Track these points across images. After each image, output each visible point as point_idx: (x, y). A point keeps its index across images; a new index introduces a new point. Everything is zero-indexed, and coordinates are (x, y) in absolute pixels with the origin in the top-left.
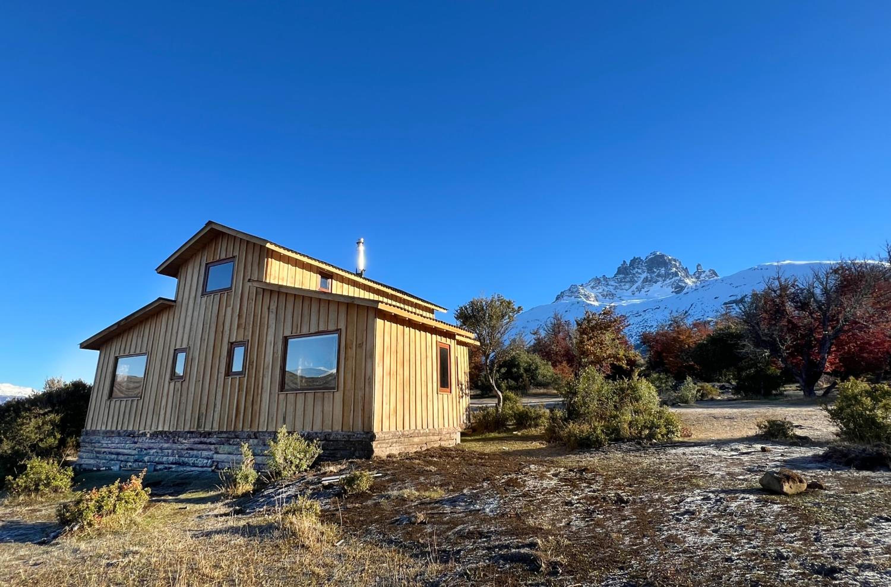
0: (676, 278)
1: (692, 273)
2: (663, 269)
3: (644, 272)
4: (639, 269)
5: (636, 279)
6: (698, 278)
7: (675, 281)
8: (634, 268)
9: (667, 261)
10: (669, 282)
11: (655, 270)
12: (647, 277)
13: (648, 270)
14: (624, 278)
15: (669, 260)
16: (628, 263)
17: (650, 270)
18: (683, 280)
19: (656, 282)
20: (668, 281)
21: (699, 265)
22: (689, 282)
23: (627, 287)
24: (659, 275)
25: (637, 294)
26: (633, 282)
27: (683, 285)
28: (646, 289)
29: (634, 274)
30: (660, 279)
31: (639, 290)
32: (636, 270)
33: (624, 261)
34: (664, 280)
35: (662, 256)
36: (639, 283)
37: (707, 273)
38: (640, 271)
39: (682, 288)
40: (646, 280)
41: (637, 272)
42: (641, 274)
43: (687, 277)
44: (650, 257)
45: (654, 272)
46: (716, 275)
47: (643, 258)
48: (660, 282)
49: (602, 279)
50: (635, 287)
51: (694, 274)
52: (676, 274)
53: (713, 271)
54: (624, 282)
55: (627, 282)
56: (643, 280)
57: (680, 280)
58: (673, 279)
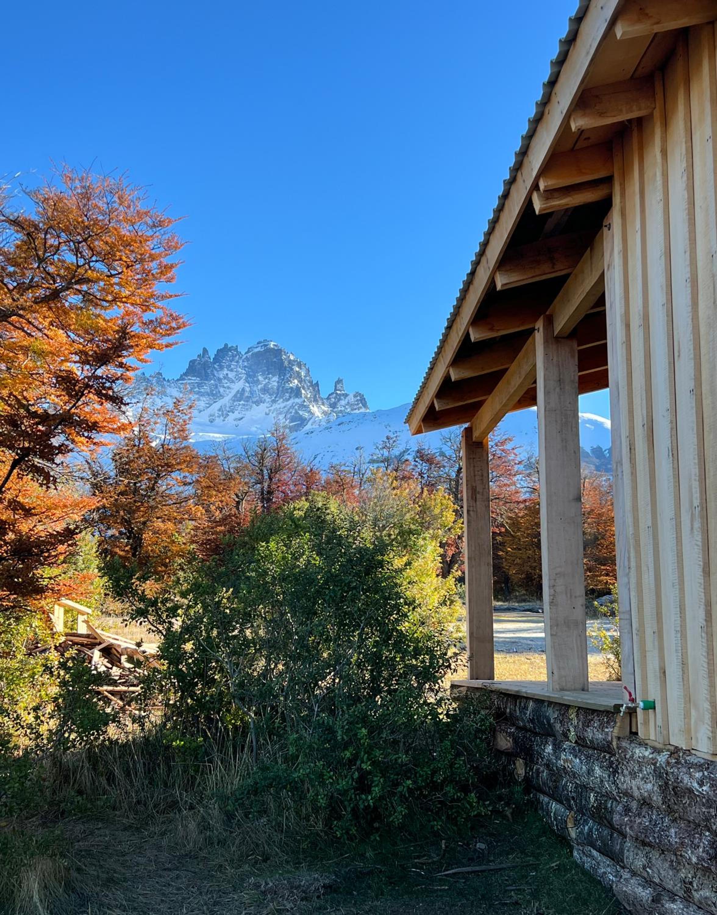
0: (297, 400)
1: (324, 394)
2: (276, 378)
3: (240, 379)
4: (232, 370)
5: (222, 390)
6: (333, 406)
7: (292, 407)
8: (221, 368)
9: (286, 363)
10: (282, 405)
11: (260, 378)
12: (243, 390)
13: (248, 375)
14: (199, 385)
15: (290, 361)
16: (212, 354)
17: (251, 378)
18: (307, 407)
19: (258, 403)
20: (280, 404)
21: (339, 381)
22: (317, 410)
23: (202, 404)
24: (265, 390)
25: (218, 421)
26: (215, 395)
27: (306, 415)
28: (236, 415)
29: (219, 380)
30: (267, 397)
31: (224, 413)
32: (225, 371)
33: (205, 351)
34: (274, 401)
35: (278, 352)
36: (226, 400)
37: (351, 398)
38: (231, 375)
39: (303, 422)
40: (240, 396)
41: (226, 377)
42: (233, 382)
43: (316, 401)
44: (256, 350)
45: (258, 382)
46: (365, 405)
47: (243, 350)
48: (266, 405)
49: (154, 381)
50: (216, 406)
51: (328, 398)
52: (296, 392)
53: (362, 396)
54: (198, 393)
55: (203, 395)
56: (235, 396)
57: (303, 406)
58: (290, 403)
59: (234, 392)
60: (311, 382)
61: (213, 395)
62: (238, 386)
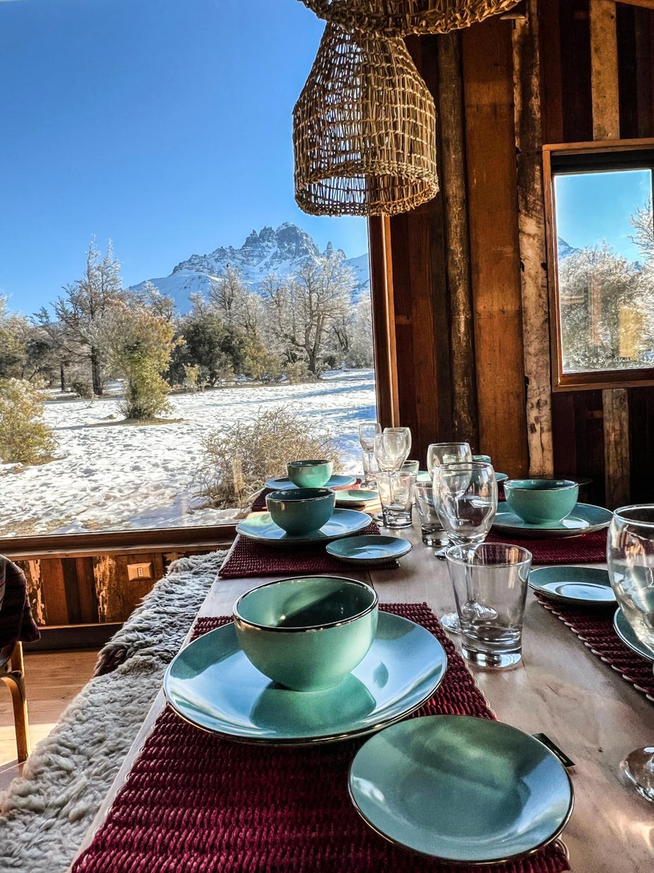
0: (307, 256)
1: (322, 252)
2: (294, 244)
3: (274, 246)
4: (270, 241)
5: (265, 253)
6: (327, 257)
7: (304, 260)
8: (264, 241)
9: (299, 235)
10: (299, 259)
11: (286, 245)
12: (277, 252)
13: (279, 244)
14: (253, 252)
15: (301, 234)
16: (258, 233)
17: (281, 246)
18: (313, 259)
19: (285, 259)
20: (298, 259)
21: (329, 244)
22: (318, 261)
23: (255, 262)
24: (289, 251)
26: (261, 257)
27: (312, 264)
28: (274, 267)
29: (263, 247)
30: (289, 255)
31: (267, 266)
32: (266, 242)
33: (254, 231)
34: (294, 258)
35: (294, 229)
36: (267, 259)
37: (336, 253)
38: (270, 244)
40: (275, 256)
41: (267, 246)
42: (270, 248)
43: (317, 255)
44: (282, 229)
45: (285, 247)
47: (275, 229)
48: (290, 260)
49: (228, 251)
50: (263, 263)
51: (324, 254)
52: (306, 252)
53: (342, 251)
54: (252, 256)
55: (255, 256)
56: (273, 256)
57: (310, 259)
58: (303, 257)
59: (272, 254)
60: (313, 245)
61: (260, 256)
62: (273, 251)
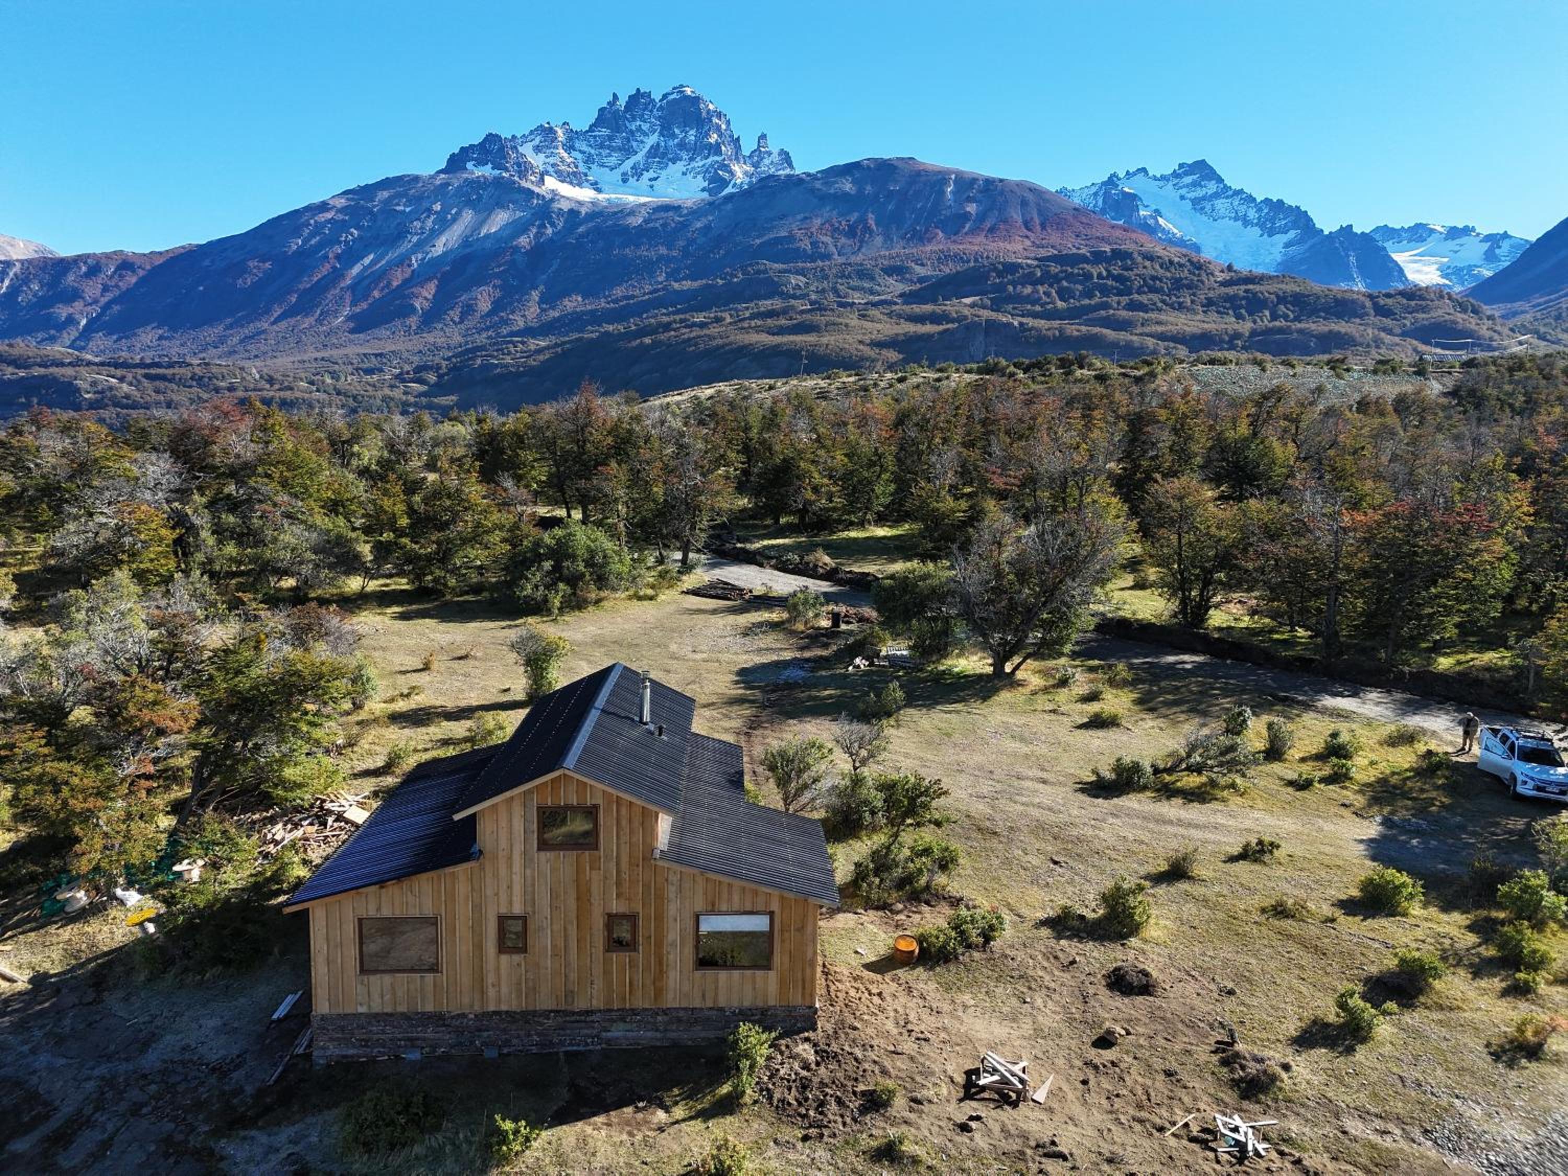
0: (717, 158)
1: (746, 151)
2: (693, 132)
3: (654, 131)
4: (645, 121)
5: (634, 144)
6: (756, 165)
7: (712, 165)
8: (634, 119)
9: (704, 114)
10: (701, 164)
11: (677, 131)
12: (658, 144)
13: (663, 127)
14: (611, 138)
15: (708, 112)
16: (622, 102)
17: (666, 130)
18: (728, 166)
19: (674, 161)
20: (699, 163)
21: (763, 137)
22: (739, 170)
23: (613, 160)
24: (682, 146)
25: (632, 181)
26: (628, 151)
27: (726, 176)
28: (651, 174)
29: (632, 132)
30: (685, 155)
31: (637, 172)
32: (638, 123)
33: (615, 97)
34: (692, 159)
35: (696, 100)
36: (639, 157)
37: (775, 158)
38: (645, 127)
39: (723, 183)
40: (654, 151)
41: (639, 129)
42: (646, 135)
43: (737, 159)
44: (671, 97)
45: (674, 136)
46: (790, 165)
47: (657, 96)
48: (683, 163)
49: (561, 131)
50: (629, 164)
51: (750, 157)
52: (716, 149)
53: (787, 154)
54: (609, 147)
55: (614, 150)
56: (649, 152)
57: (723, 165)
58: (709, 161)
59: (647, 147)
60: (732, 136)
61: (625, 150)
62: (652, 139)
